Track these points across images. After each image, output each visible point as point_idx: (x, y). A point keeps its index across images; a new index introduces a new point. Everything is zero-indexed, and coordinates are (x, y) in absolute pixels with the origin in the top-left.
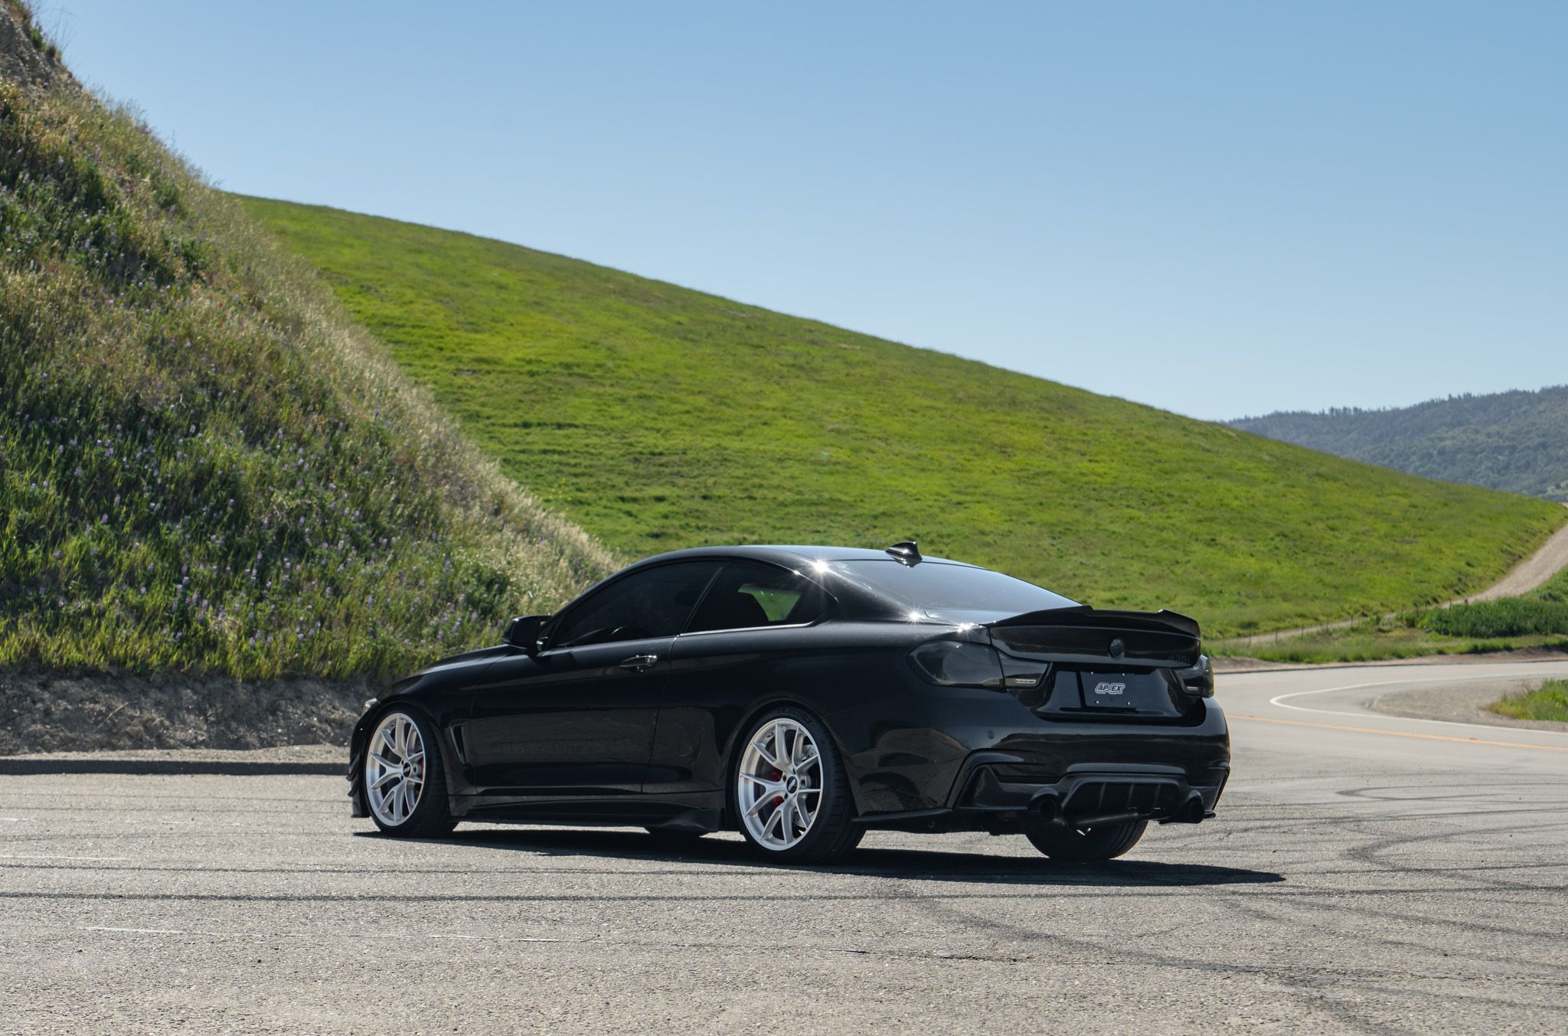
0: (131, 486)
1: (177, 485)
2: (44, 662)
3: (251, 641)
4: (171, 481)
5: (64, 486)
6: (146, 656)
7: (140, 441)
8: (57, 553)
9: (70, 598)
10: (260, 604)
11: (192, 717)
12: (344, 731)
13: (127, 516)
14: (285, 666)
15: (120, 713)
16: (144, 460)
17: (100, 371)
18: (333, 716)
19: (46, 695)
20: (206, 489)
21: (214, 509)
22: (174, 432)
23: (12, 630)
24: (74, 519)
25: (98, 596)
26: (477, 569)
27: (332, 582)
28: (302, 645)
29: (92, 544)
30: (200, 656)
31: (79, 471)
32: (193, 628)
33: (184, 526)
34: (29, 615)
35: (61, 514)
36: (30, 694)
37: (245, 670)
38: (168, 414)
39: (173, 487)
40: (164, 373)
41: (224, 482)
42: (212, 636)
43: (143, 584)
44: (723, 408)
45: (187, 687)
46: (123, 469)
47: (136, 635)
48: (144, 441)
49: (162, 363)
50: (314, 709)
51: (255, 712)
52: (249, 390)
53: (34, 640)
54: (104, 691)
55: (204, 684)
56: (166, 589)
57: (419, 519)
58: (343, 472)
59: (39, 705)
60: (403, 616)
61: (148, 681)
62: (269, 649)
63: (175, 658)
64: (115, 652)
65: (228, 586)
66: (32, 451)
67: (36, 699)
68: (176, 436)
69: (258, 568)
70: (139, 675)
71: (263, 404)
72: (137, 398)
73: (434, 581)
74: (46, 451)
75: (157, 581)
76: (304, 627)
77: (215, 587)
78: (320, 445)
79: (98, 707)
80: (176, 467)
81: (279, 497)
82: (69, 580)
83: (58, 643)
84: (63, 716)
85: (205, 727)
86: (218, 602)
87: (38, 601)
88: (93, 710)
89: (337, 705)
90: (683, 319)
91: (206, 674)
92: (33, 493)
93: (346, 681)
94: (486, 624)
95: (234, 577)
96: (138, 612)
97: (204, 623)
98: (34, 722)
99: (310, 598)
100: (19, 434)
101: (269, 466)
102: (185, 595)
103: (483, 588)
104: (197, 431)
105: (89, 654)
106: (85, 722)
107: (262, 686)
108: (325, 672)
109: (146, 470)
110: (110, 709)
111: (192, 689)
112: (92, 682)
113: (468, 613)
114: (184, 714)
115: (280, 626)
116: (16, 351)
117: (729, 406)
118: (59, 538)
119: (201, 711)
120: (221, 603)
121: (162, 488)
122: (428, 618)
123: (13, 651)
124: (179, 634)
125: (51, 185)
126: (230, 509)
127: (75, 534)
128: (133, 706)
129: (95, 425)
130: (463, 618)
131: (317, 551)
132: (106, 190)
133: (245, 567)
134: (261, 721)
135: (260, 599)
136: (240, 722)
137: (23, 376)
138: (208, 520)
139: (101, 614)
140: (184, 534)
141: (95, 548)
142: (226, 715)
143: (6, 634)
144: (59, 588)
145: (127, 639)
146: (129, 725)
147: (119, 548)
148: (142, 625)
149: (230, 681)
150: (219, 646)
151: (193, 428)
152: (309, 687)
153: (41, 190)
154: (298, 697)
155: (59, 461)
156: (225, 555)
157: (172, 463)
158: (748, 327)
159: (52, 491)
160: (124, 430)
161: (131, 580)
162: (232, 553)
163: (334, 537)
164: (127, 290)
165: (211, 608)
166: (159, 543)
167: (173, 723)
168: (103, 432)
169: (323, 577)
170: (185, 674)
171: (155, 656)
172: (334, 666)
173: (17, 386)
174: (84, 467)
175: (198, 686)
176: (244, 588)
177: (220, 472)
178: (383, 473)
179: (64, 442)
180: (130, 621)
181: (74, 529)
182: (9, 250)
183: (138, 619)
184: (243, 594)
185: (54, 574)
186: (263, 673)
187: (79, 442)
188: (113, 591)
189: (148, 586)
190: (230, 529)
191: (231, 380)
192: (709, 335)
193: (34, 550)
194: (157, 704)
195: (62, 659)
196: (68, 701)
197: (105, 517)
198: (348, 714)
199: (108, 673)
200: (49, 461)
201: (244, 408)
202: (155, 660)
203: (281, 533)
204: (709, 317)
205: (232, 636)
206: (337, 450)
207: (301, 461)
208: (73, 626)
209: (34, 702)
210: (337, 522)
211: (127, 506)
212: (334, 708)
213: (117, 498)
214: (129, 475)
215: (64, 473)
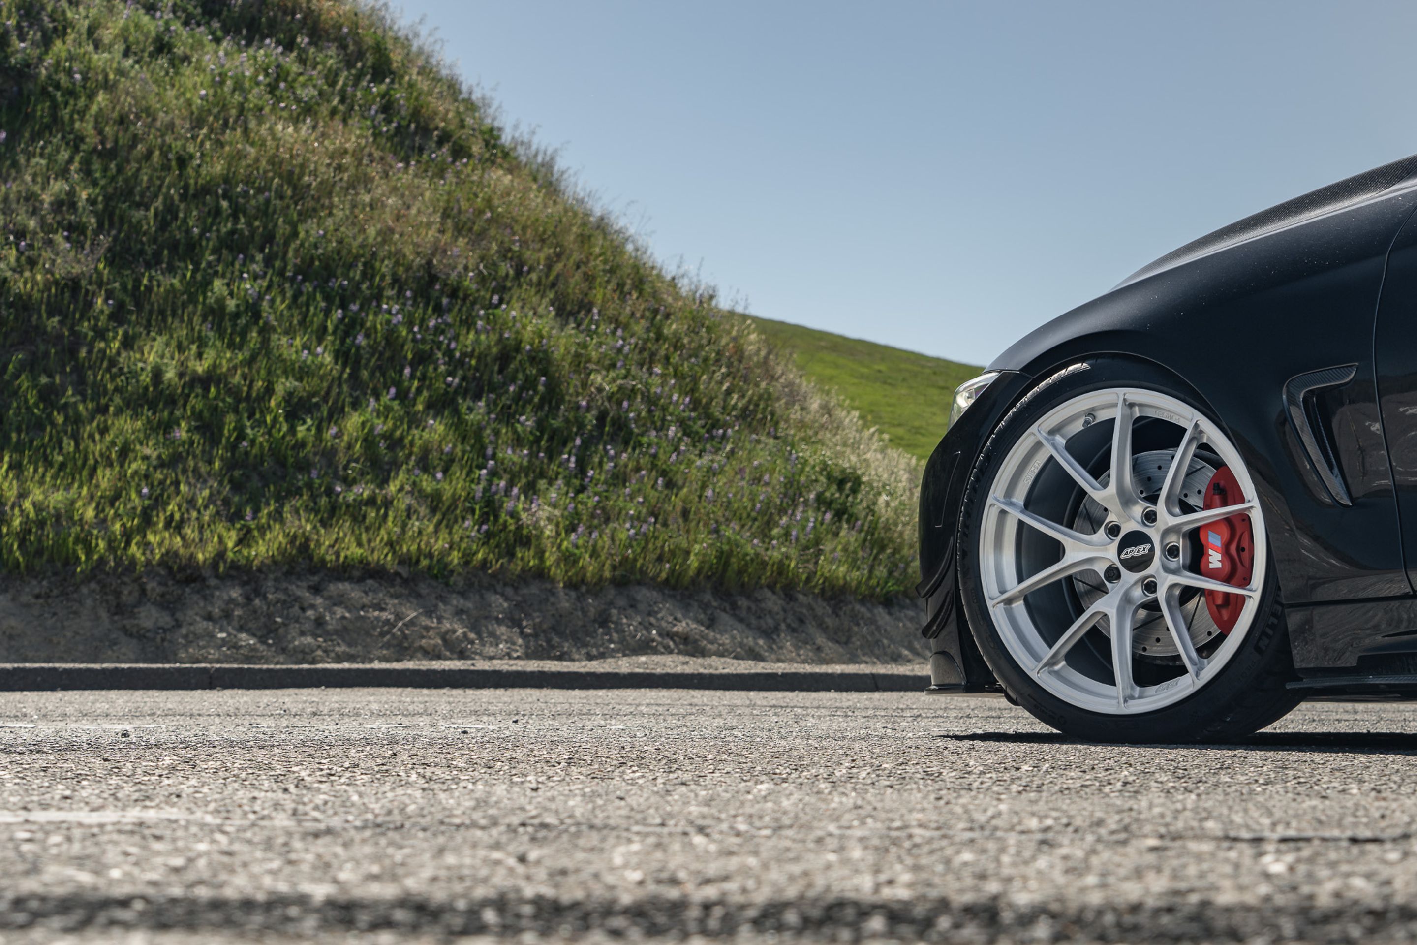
0: (422, 359)
1: (479, 359)
2: (316, 559)
3: (573, 536)
4: (471, 355)
5: (342, 355)
6: (444, 553)
7: (434, 310)
8: (333, 430)
9: (349, 483)
10: (581, 496)
11: (503, 629)
12: (689, 647)
13: (419, 391)
14: (614, 568)
15: (412, 622)
16: (439, 331)
17: (386, 234)
18: (675, 629)
19: (319, 601)
20: (512, 366)
21: (522, 389)
22: (473, 303)
23: (275, 520)
24: (356, 394)
25: (384, 482)
26: (825, 466)
27: (664, 473)
28: (634, 543)
29: (376, 421)
30: (511, 555)
31: (361, 340)
32: (501, 521)
33: (487, 405)
34: (297, 502)
35: (340, 385)
36: (297, 599)
37: (567, 572)
38: (467, 283)
39: (473, 362)
40: (461, 241)
41: (533, 358)
42: (525, 532)
43: (439, 469)
44: (919, 436)
45: (496, 592)
46: (414, 340)
47: (431, 528)
48: (439, 310)
49: (459, 230)
50: (652, 620)
51: (580, 623)
52: (558, 268)
53: (304, 533)
54: (392, 596)
55: (516, 589)
56: (468, 475)
57: (755, 411)
58: (667, 358)
59: (310, 613)
60: (749, 515)
61: (447, 584)
62: (594, 546)
63: (480, 556)
64: (405, 549)
65: (542, 475)
66: (305, 316)
67: (306, 605)
68: (477, 307)
69: (576, 455)
70: (436, 577)
71: (575, 284)
72: (429, 263)
73: (779, 478)
74: (321, 315)
75: (455, 468)
76: (636, 523)
77: (526, 476)
78: (639, 328)
79: (385, 615)
80: (477, 341)
81: (597, 378)
82: (349, 462)
83: (334, 536)
84: (339, 627)
85: (520, 641)
86: (531, 492)
87: (310, 485)
88: (377, 618)
89: (679, 616)
90: (882, 367)
91: (519, 576)
92: (305, 361)
93: (687, 588)
94: (840, 528)
95: (549, 465)
96: (434, 502)
97: (513, 514)
98: (303, 633)
99: (639, 490)
100: (289, 294)
101: (585, 346)
102: (490, 483)
103: (834, 488)
104: (501, 301)
105: (373, 551)
106: (368, 634)
107: (588, 591)
108: (664, 575)
109: (441, 343)
110: (399, 617)
111: (502, 595)
112: (376, 585)
113: (820, 514)
114: (493, 626)
115: (607, 520)
116: (288, 207)
117: (923, 435)
118: (337, 413)
119: (515, 623)
120: (535, 493)
121: (461, 363)
122: (777, 518)
123: (276, 546)
124: (485, 527)
125: (332, 51)
126: (541, 388)
127: (356, 410)
128: (429, 614)
129: (381, 290)
130: (816, 519)
131: (645, 440)
132: (395, 65)
133: (561, 453)
134: (588, 634)
135: (582, 489)
136: (561, 634)
137: (295, 234)
138: (517, 398)
139: (388, 503)
140: (489, 413)
141: (381, 426)
142: (545, 626)
143: (269, 527)
144: (336, 473)
145: (420, 532)
146: (423, 637)
147: (409, 428)
148: (438, 516)
149: (548, 586)
150: (533, 541)
151: (496, 299)
152: (644, 594)
153: (321, 55)
154: (632, 606)
155: (336, 328)
156: (538, 440)
157: (472, 336)
158: (935, 373)
159: (328, 359)
160: (414, 298)
161: (424, 464)
162: (546, 437)
163: (663, 425)
164: (418, 162)
165: (522, 498)
166: (458, 424)
167: (480, 638)
168: (389, 298)
169: (654, 466)
170: (494, 576)
171: (455, 553)
172: (672, 571)
173: (287, 244)
174: (367, 336)
175: (509, 591)
176: (560, 477)
177: (528, 347)
178: (711, 362)
179: (344, 306)
180: (423, 510)
181: (356, 405)
182: (283, 105)
183: (434, 510)
184: (560, 482)
185: (329, 455)
186: (589, 575)
187: (361, 308)
188: (402, 476)
189: (445, 471)
190: (542, 410)
191: (537, 256)
192: (904, 380)
193: (305, 427)
194: (459, 612)
195: (337, 554)
196: (346, 608)
197: (393, 391)
198: (694, 626)
199: (397, 574)
200: (325, 328)
201: (553, 285)
202: (455, 557)
203: (602, 418)
204: (903, 366)
205: (549, 531)
206: (659, 337)
207: (621, 342)
208: (355, 519)
209: (303, 609)
210: (664, 409)
211: (419, 380)
212: (675, 619)
213: (407, 371)
214: (421, 346)
215: (343, 342)
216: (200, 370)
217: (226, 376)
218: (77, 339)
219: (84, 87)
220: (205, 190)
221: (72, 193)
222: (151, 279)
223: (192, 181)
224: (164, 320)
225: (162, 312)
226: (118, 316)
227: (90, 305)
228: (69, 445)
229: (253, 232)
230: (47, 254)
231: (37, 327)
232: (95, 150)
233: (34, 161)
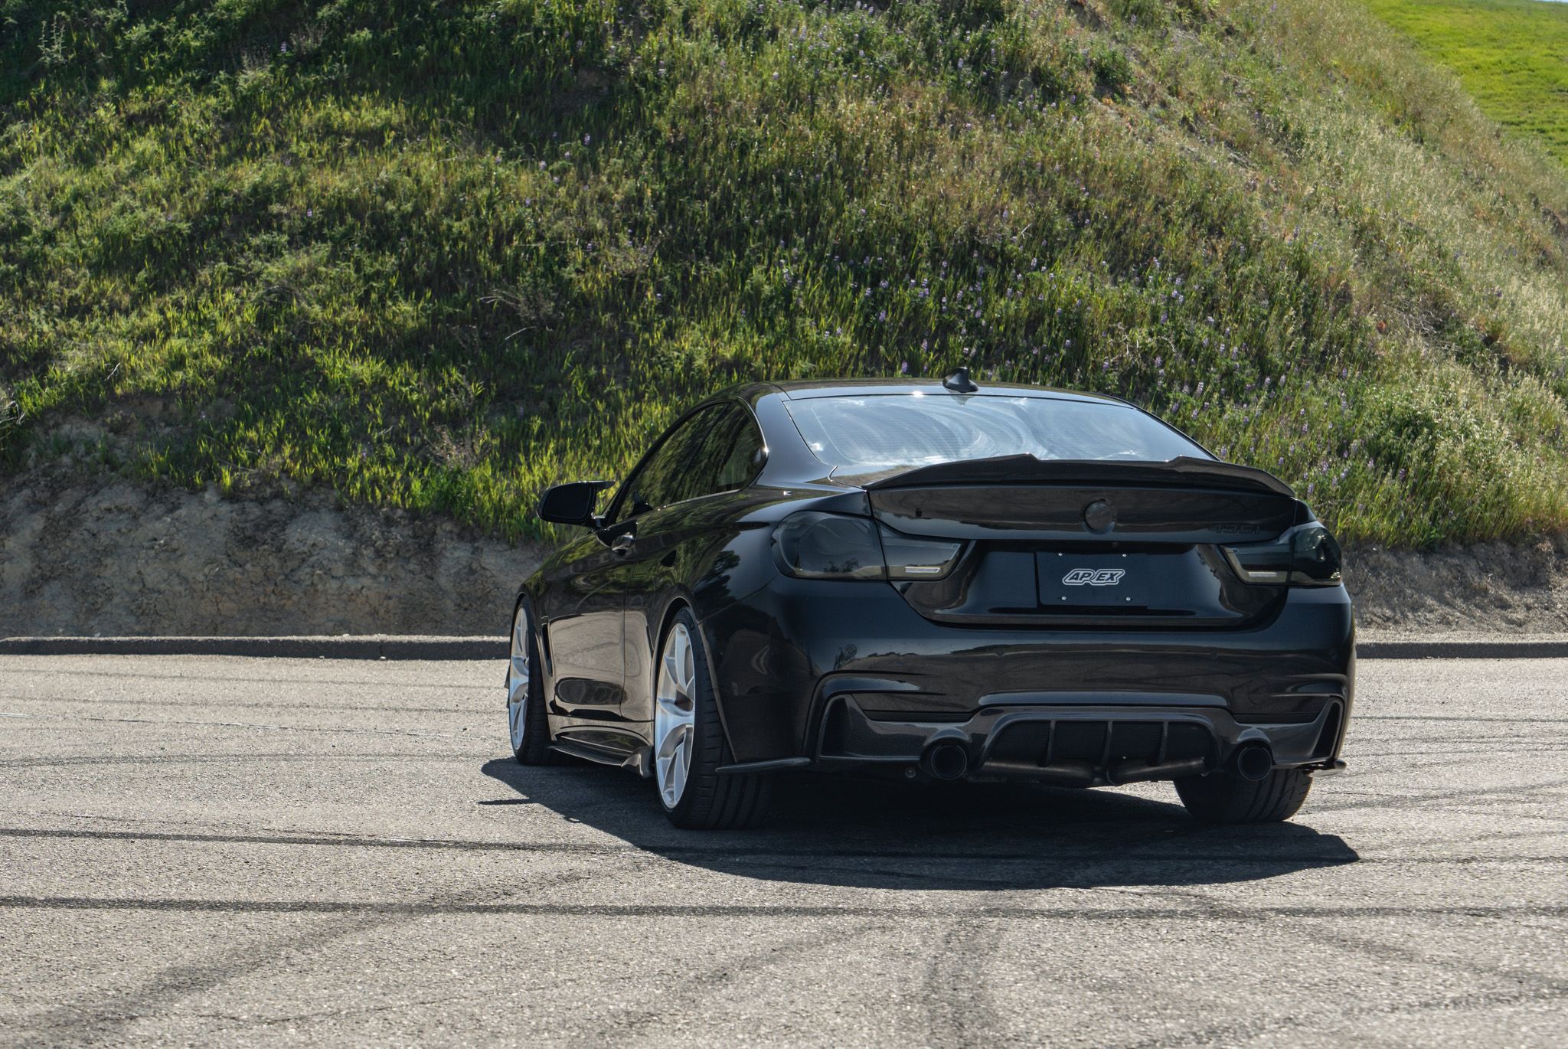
0: (944, 330)
4: (998, 322)
5: (863, 333)
7: (967, 279)
13: (932, 364)
16: (967, 300)
17: (934, 203)
20: (1040, 329)
21: (1044, 352)
22: (1013, 267)
26: (1390, 410)
31: (886, 316)
33: (1001, 373)
35: (856, 364)
38: (1011, 246)
39: (998, 330)
41: (1065, 321)
46: (941, 312)
48: (972, 279)
49: (1018, 189)
52: (1130, 214)
57: (1325, 353)
66: (835, 296)
68: (1015, 272)
71: (1145, 229)
72: (973, 230)
73: (1326, 426)
74: (850, 295)
80: (1007, 308)
81: (1134, 335)
92: (825, 342)
94: (1385, 475)
101: (1131, 301)
103: (1391, 433)
104: (1041, 264)
109: (967, 312)
113: (1362, 463)
116: (837, 187)
121: (984, 331)
122: (1305, 470)
126: (1064, 351)
129: (916, 263)
130: (1355, 468)
131: (1173, 395)
132: (1001, 4)
137: (839, 214)
138: (1036, 365)
151: (1036, 261)
155: (862, 306)
157: (1002, 302)
159: (849, 339)
160: (949, 268)
168: (924, 271)
173: (829, 225)
174: (893, 310)
177: (1060, 310)
179: (874, 283)
187: (892, 283)
197: (905, 365)
200: (852, 307)
207: (1175, 293)
213: (925, 344)
214: (946, 316)
215: (867, 319)
216: (728, 355)
217: (751, 360)
218: (627, 332)
219: (667, 79)
220: (761, 176)
221: (639, 191)
222: (698, 269)
223: (751, 168)
224: (706, 309)
225: (705, 300)
226: (664, 308)
227: (641, 296)
228: (606, 431)
229: (799, 215)
230: (611, 252)
231: (594, 322)
232: (668, 144)
233: (613, 160)
